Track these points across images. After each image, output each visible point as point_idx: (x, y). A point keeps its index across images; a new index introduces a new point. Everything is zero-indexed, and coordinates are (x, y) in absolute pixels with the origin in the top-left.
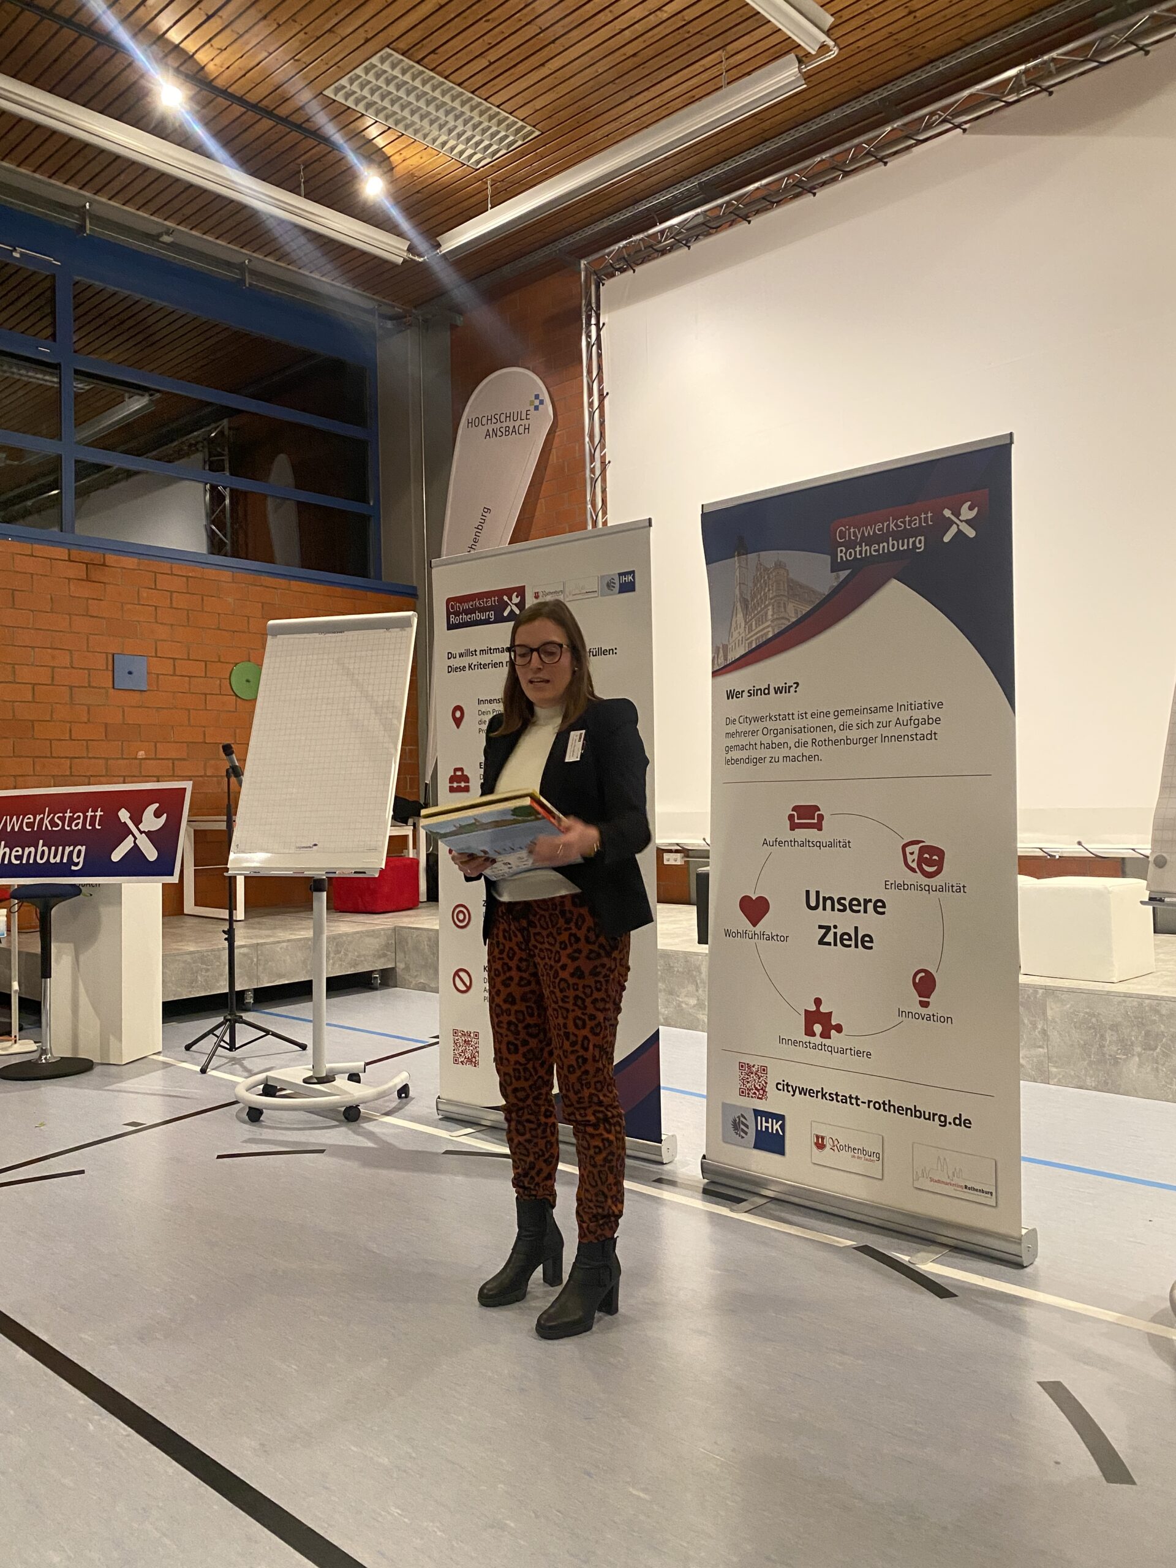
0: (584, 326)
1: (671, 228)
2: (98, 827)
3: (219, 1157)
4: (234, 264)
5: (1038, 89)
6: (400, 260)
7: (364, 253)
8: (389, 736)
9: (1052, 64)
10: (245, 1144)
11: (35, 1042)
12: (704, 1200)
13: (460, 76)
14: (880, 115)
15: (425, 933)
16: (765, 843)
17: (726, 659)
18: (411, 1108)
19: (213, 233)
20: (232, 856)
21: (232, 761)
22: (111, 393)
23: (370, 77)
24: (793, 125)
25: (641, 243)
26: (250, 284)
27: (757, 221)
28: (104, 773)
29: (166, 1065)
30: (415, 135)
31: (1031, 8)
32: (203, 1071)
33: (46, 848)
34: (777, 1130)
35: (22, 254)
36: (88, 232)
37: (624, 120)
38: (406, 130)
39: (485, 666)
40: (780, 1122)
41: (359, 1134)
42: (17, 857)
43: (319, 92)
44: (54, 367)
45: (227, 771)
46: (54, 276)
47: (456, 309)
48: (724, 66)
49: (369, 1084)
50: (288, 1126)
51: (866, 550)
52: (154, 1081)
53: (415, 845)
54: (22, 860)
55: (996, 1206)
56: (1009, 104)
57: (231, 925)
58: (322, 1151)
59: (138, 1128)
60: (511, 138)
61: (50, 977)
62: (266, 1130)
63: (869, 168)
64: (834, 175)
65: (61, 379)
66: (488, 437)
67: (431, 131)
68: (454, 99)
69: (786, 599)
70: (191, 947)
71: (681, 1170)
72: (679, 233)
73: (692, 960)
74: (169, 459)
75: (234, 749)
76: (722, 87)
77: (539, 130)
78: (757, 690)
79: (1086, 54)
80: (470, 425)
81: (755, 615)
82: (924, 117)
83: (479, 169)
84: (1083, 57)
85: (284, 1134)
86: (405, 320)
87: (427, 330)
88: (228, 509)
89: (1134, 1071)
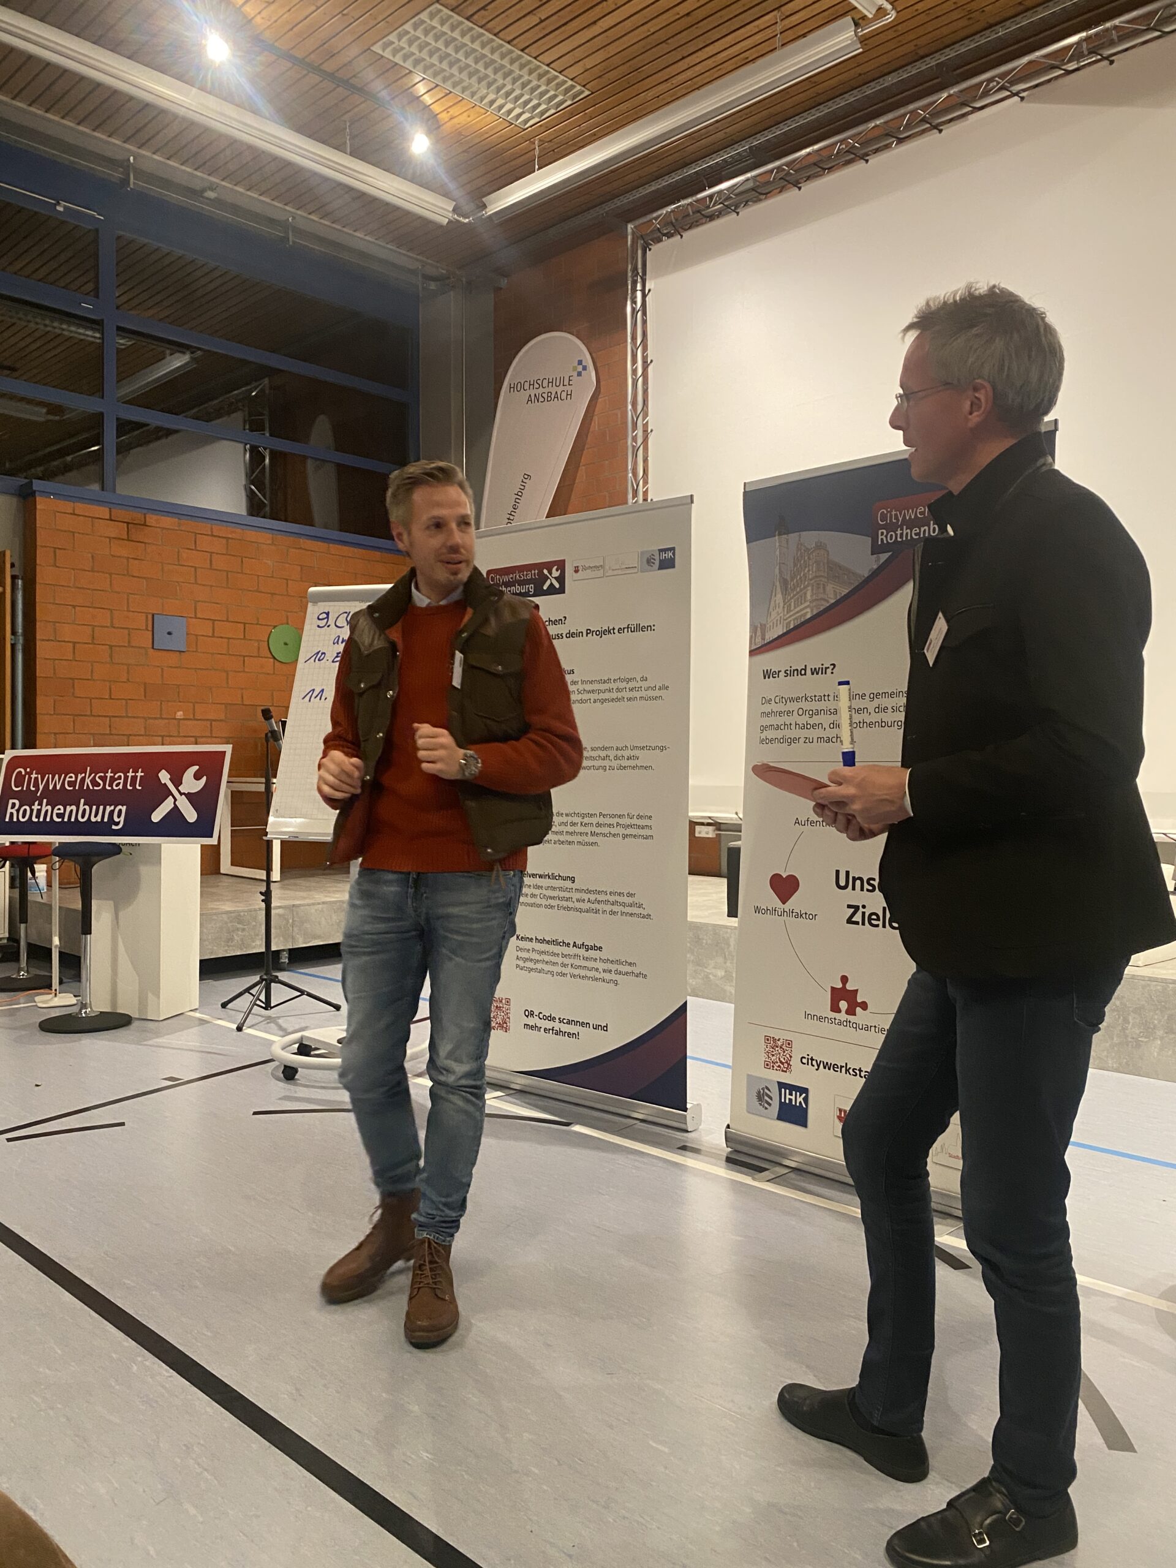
0: (629, 292)
1: (720, 192)
2: (138, 787)
3: (255, 1113)
4: (277, 221)
5: (1099, 57)
6: (445, 221)
7: (407, 213)
9: (1114, 32)
10: (278, 1101)
11: (75, 996)
12: (728, 1168)
13: (510, 34)
14: (937, 81)
16: (797, 822)
17: (763, 639)
19: (256, 189)
20: (271, 819)
21: (271, 725)
22: (153, 349)
23: (419, 33)
24: (849, 88)
25: (689, 207)
26: (294, 242)
27: (809, 188)
28: (143, 733)
29: (202, 1022)
30: (463, 93)
32: (239, 1029)
33: (87, 808)
34: (800, 1103)
35: (65, 207)
36: (132, 186)
37: (675, 81)
38: (454, 87)
40: (804, 1095)
42: (58, 815)
43: (366, 48)
44: (96, 324)
45: (266, 735)
46: (97, 230)
47: (501, 271)
48: (779, 28)
50: (323, 1085)
51: (907, 534)
52: (189, 1038)
54: (63, 819)
56: (1069, 72)
57: (268, 887)
59: (176, 1082)
60: (560, 98)
61: (90, 933)
62: (301, 1088)
63: (923, 135)
64: (888, 142)
65: (103, 334)
66: (530, 402)
67: (479, 89)
68: (503, 56)
69: (826, 580)
70: (227, 907)
71: (707, 1138)
72: (728, 198)
73: (721, 932)
74: (208, 418)
75: (273, 714)
76: (776, 48)
77: (588, 90)
78: (794, 671)
79: (1149, 22)
80: (512, 389)
81: (794, 596)
82: (981, 83)
83: (527, 128)
84: (1146, 26)
85: (318, 1092)
86: (448, 281)
87: (471, 292)
88: (267, 470)
89: (1155, 1054)
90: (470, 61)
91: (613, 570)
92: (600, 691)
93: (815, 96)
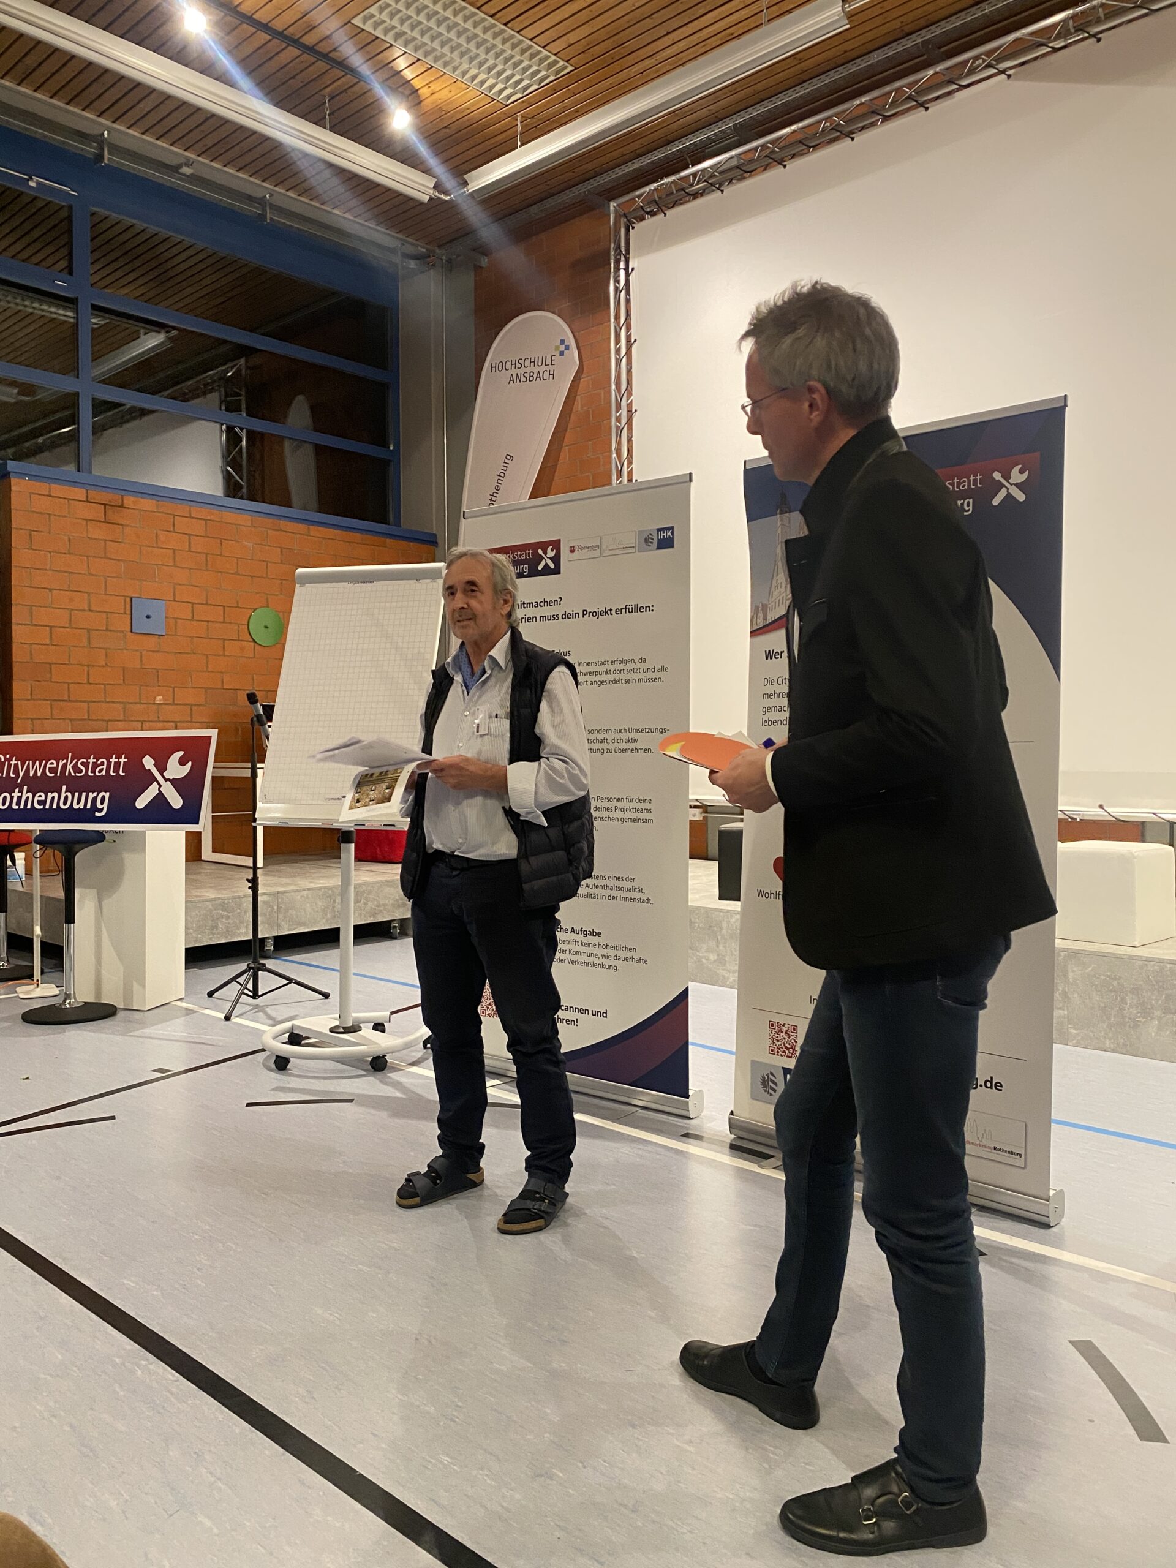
0: (612, 270)
1: (703, 170)
2: (122, 774)
3: (248, 1105)
4: (255, 198)
5: (1086, 35)
6: (426, 198)
7: (389, 190)
8: (420, 689)
9: (1100, 10)
10: (272, 1092)
11: (57, 986)
12: (733, 1156)
13: (493, 7)
14: (922, 58)
17: (765, 619)
19: (233, 165)
20: (259, 806)
21: (257, 710)
22: (127, 329)
24: (834, 66)
25: (673, 185)
26: (272, 219)
27: (793, 165)
28: (122, 717)
29: (189, 1012)
30: (444, 68)
32: (227, 1018)
33: (69, 794)
35: (38, 183)
36: (106, 162)
37: (662, 56)
38: (435, 61)
41: (386, 1084)
42: (39, 802)
43: (347, 21)
44: (70, 302)
45: (252, 719)
46: (70, 207)
47: (482, 250)
48: (764, 3)
49: (392, 1034)
50: (316, 1075)
52: (176, 1028)
54: (44, 806)
55: (1025, 1167)
56: (1056, 50)
57: (255, 873)
58: (351, 1101)
59: (165, 1074)
60: (543, 73)
61: (74, 923)
62: (292, 1078)
63: (909, 113)
64: (874, 120)
65: (77, 314)
66: (511, 382)
67: (461, 63)
68: (485, 31)
70: (211, 894)
71: (708, 1125)
72: (712, 176)
73: (714, 916)
74: (184, 398)
75: (259, 698)
76: (762, 24)
77: (572, 65)
80: (494, 369)
82: (967, 61)
83: (510, 104)
84: (1133, 3)
85: (310, 1082)
86: (428, 260)
87: (451, 271)
88: (244, 451)
89: (1153, 1034)
90: (452, 35)
91: (610, 550)
92: (597, 673)
93: (800, 74)
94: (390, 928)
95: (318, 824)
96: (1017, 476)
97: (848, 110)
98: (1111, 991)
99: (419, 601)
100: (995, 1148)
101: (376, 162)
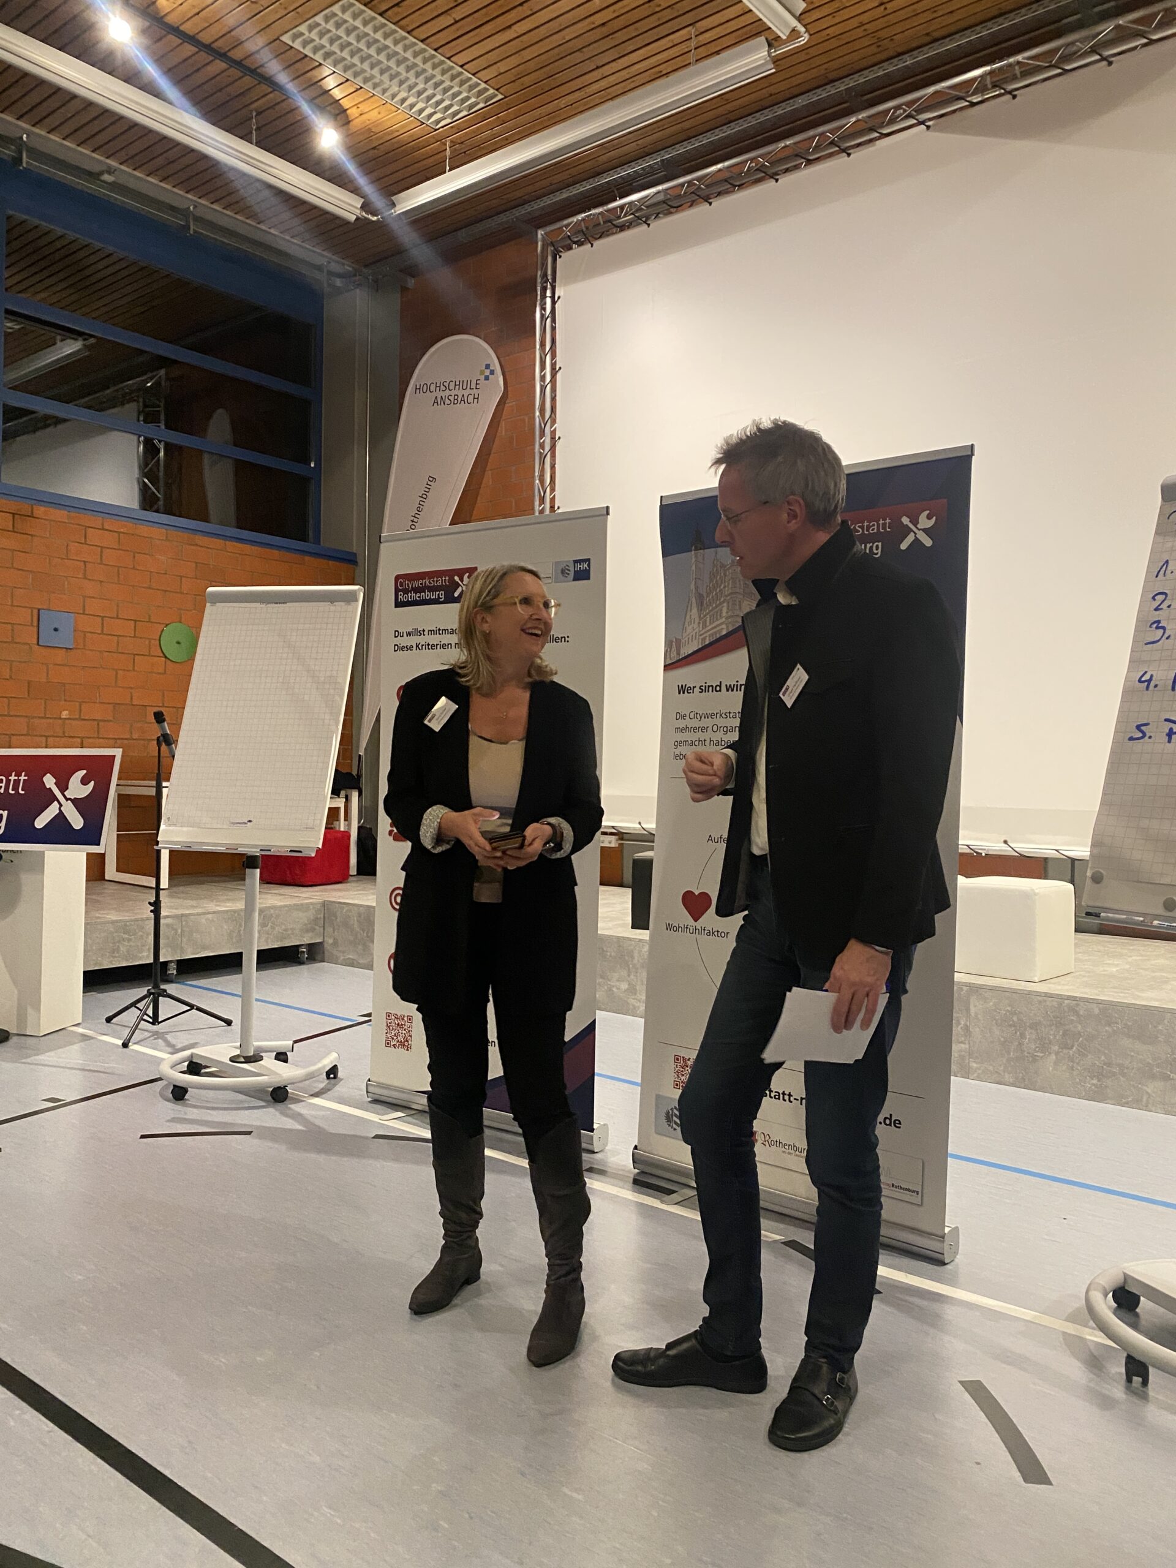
0: (539, 298)
1: (631, 203)
2: (21, 792)
3: (143, 1137)
4: (178, 209)
5: (1003, 91)
6: (352, 218)
7: (315, 208)
8: (331, 713)
9: (1017, 68)
10: (168, 1124)
12: (635, 1191)
13: (424, 32)
14: (846, 105)
15: (356, 909)
16: (710, 839)
17: (678, 654)
18: (340, 1089)
19: (156, 175)
20: (163, 828)
21: (163, 729)
22: (43, 335)
23: (330, 26)
24: (760, 108)
25: (600, 217)
26: (195, 232)
28: (25, 732)
29: (85, 1038)
30: (374, 89)
31: (1000, 9)
32: (125, 1045)
36: (24, 165)
37: (589, 90)
38: (364, 83)
39: (433, 647)
41: (287, 1116)
43: (275, 38)
45: (159, 739)
47: (412, 271)
48: (693, 44)
49: (294, 1064)
50: (216, 1106)
52: (73, 1054)
53: (347, 817)
55: (921, 1205)
56: (973, 104)
57: (157, 896)
58: (249, 1133)
59: (57, 1104)
60: (473, 100)
62: (191, 1109)
63: (833, 158)
64: (797, 162)
66: (436, 404)
67: (391, 86)
68: (416, 55)
69: (741, 597)
70: (113, 916)
71: (612, 1159)
72: (640, 209)
73: (626, 945)
74: (100, 407)
75: (166, 717)
76: (690, 64)
77: (502, 94)
78: (709, 686)
79: (1051, 59)
80: (418, 391)
81: (710, 611)
82: (889, 110)
83: (438, 129)
84: (1048, 62)
85: (209, 1114)
86: (354, 278)
87: (377, 291)
88: (162, 463)
89: (1051, 1069)
90: (382, 57)
93: (726, 114)
94: (298, 952)
95: (222, 849)
96: (925, 522)
97: (771, 152)
98: (1010, 1026)
99: (333, 623)
100: (893, 1185)
101: (304, 180)
